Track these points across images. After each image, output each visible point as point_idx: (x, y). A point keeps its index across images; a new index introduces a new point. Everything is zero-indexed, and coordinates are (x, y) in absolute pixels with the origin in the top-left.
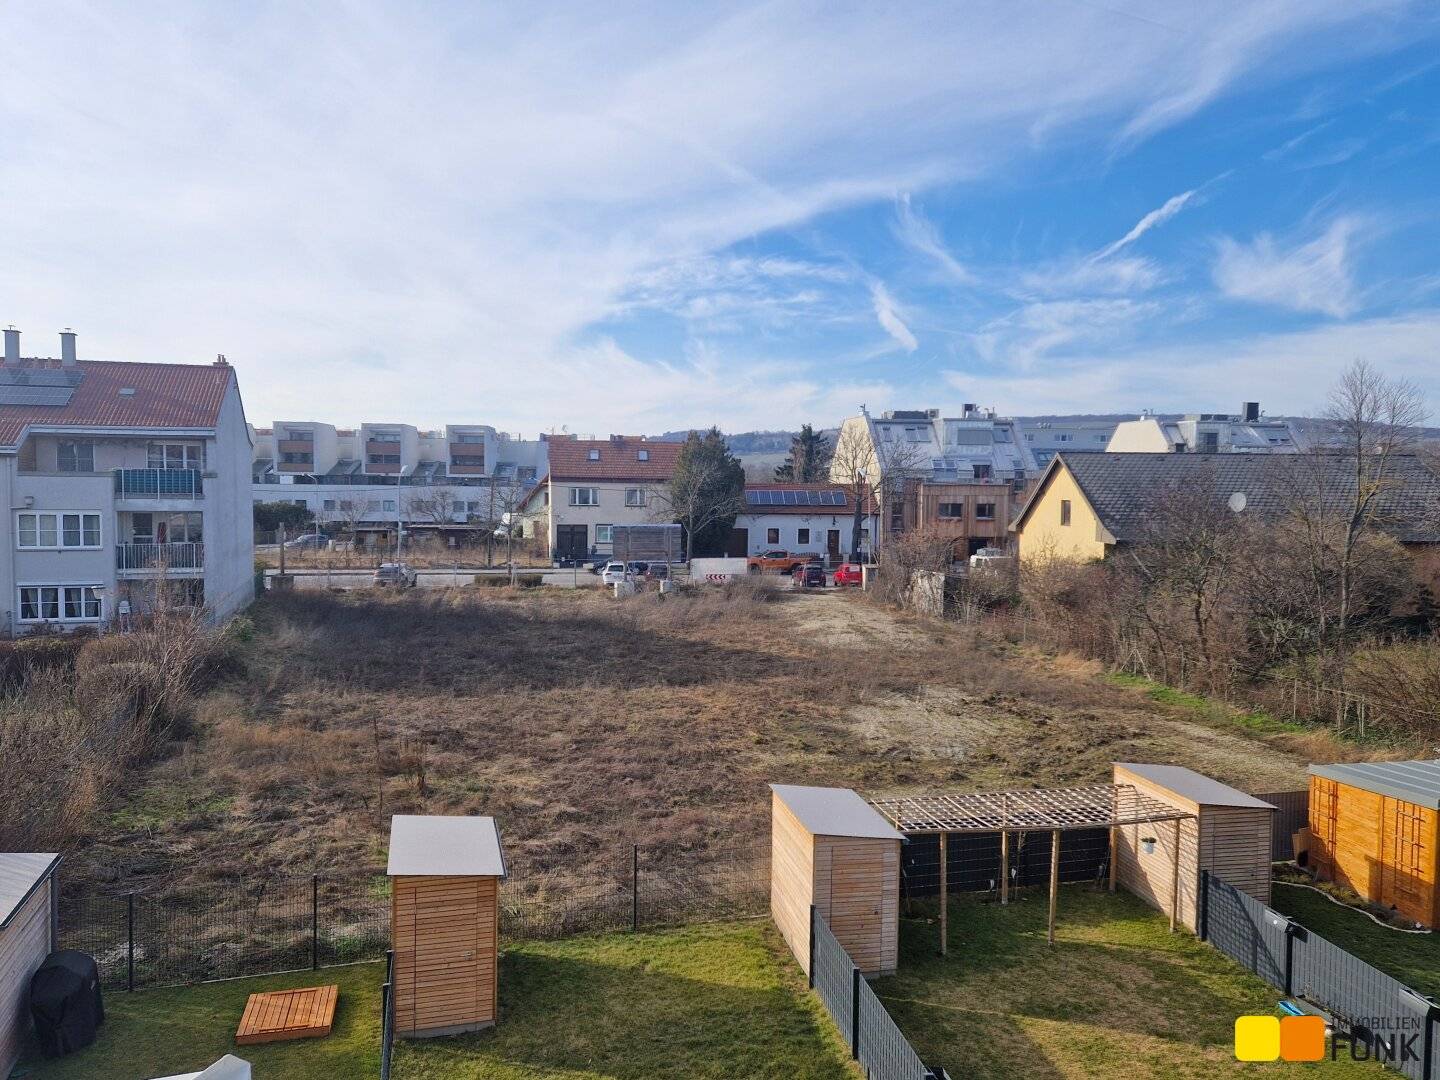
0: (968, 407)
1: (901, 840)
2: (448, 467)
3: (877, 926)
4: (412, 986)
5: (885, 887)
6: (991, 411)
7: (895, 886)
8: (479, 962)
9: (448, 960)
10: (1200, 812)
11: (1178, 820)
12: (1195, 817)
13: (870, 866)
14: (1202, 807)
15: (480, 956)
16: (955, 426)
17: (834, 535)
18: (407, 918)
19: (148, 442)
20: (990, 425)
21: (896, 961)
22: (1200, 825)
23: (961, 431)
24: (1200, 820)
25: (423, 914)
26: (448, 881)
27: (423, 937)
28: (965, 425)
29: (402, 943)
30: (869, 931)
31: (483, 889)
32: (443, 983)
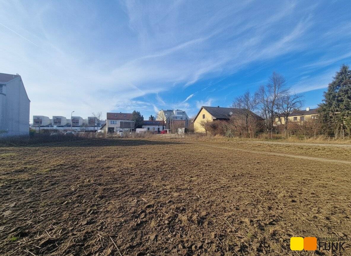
2: (88, 124)
17: (159, 128)
23: (178, 112)
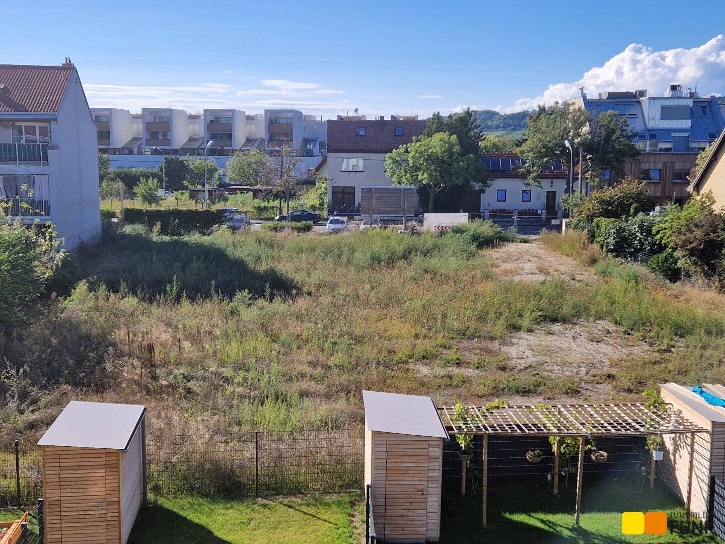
0: (674, 88)
1: (444, 438)
2: (266, 142)
3: (424, 504)
4: (59, 525)
5: (430, 475)
6: (693, 91)
7: (438, 474)
8: (108, 511)
9: (86, 508)
10: (713, 427)
11: (693, 434)
12: (707, 431)
13: (418, 458)
14: (714, 424)
15: (109, 507)
16: (659, 103)
17: (551, 195)
18: (54, 476)
19: (11, 123)
20: (690, 103)
21: (438, 532)
22: (712, 438)
23: (663, 108)
24: (712, 434)
25: (65, 474)
26: (83, 452)
27: (65, 491)
28: (667, 103)
29: (50, 494)
30: (415, 508)
31: (108, 458)
32: (84, 524)
